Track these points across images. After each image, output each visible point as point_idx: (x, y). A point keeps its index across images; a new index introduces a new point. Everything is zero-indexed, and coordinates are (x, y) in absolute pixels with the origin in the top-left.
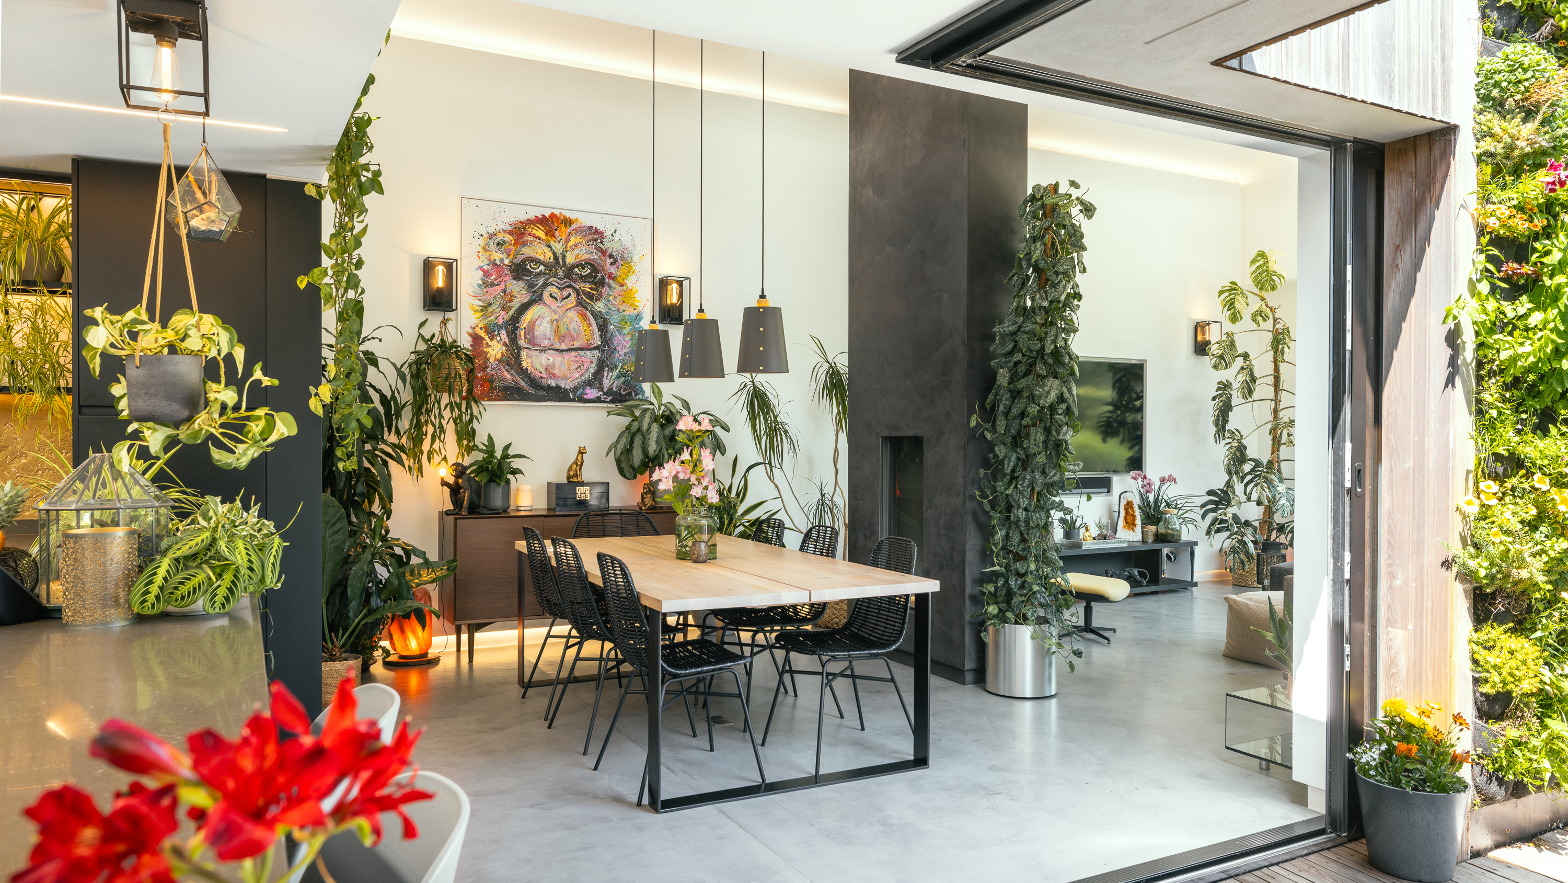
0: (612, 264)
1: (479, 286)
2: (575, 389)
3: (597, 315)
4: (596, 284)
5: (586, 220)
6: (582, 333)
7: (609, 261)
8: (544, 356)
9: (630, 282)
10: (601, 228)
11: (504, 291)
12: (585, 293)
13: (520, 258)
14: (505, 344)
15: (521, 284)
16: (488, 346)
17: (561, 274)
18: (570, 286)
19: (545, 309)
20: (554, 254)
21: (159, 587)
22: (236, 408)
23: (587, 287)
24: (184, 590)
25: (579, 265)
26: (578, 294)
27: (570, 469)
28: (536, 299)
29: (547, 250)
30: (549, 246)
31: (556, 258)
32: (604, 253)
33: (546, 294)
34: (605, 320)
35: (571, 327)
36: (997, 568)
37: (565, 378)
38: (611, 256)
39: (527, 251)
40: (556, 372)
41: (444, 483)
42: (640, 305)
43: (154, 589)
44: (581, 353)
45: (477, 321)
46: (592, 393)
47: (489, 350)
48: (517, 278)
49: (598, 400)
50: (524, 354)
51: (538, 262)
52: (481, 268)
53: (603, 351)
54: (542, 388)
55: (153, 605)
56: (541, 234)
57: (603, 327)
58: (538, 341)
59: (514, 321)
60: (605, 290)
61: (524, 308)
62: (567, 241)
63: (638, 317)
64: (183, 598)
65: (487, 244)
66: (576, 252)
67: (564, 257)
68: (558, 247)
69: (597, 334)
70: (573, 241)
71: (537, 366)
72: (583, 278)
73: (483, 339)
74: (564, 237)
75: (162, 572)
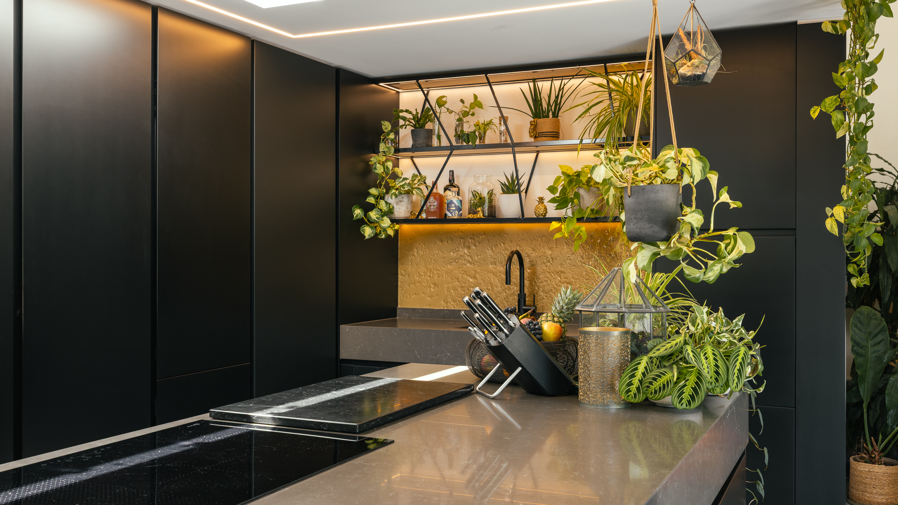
21: (639, 380)
24: (656, 385)
43: (636, 381)
55: (635, 395)
64: (656, 392)
75: (641, 368)
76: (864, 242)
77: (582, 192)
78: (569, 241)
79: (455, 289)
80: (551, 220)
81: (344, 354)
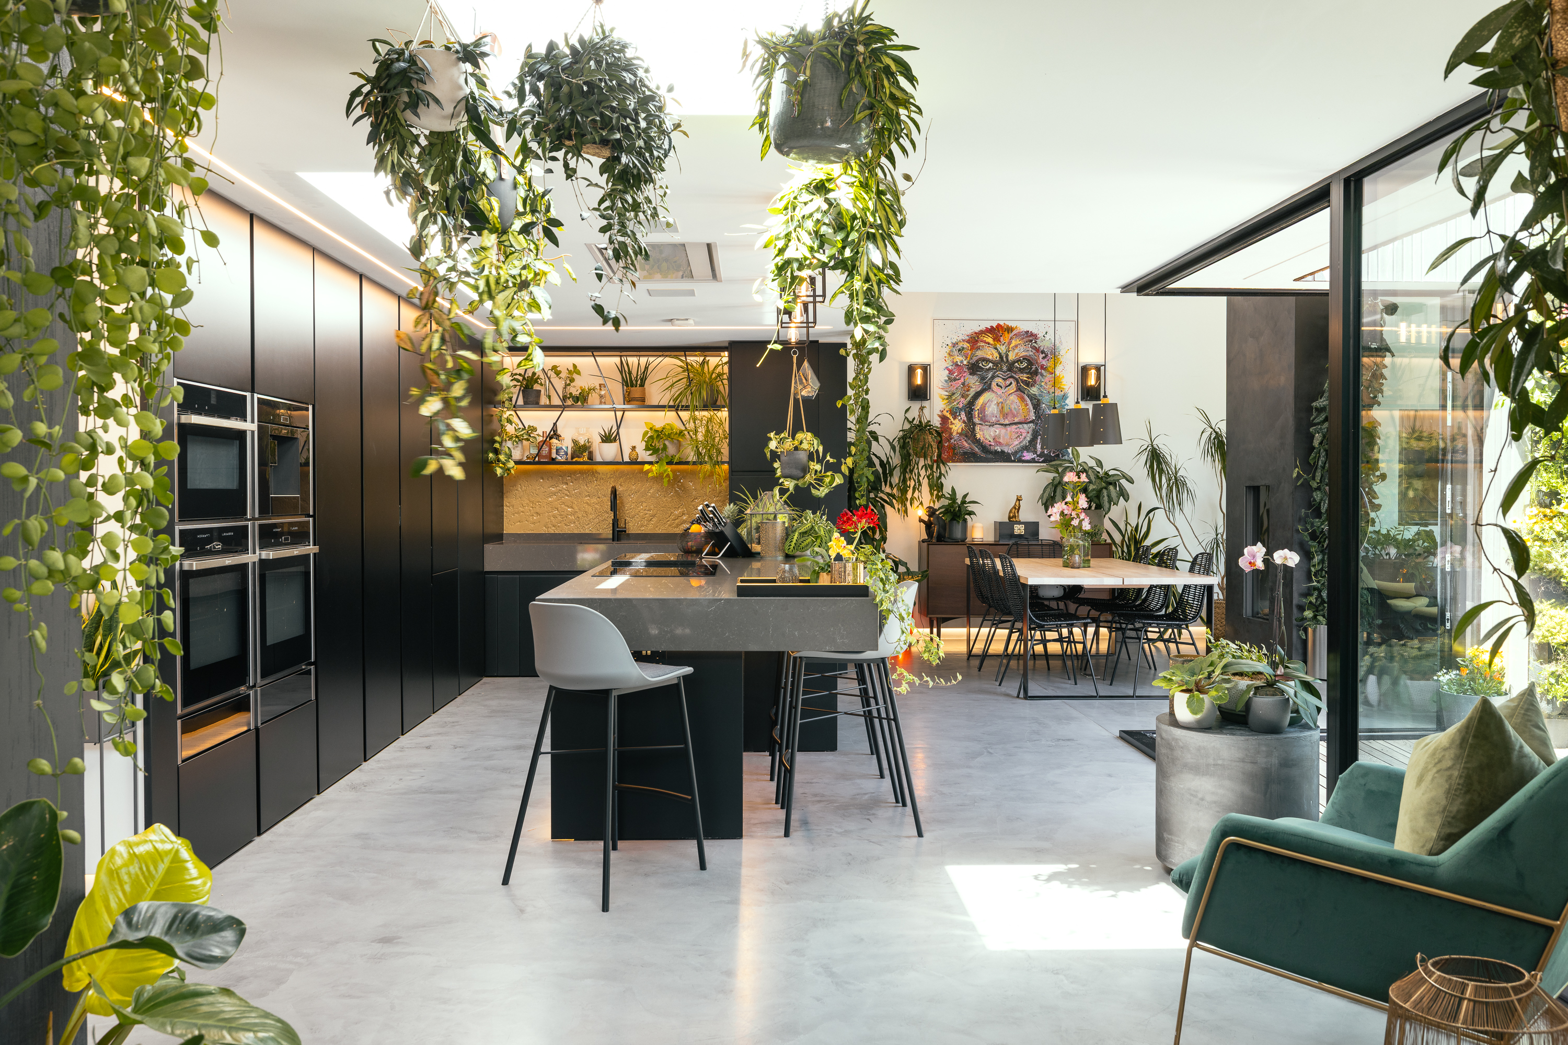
0: (1044, 358)
1: (946, 381)
2: (1015, 453)
3: (1032, 397)
4: (1031, 374)
5: (1024, 327)
6: (1021, 411)
7: (1041, 356)
8: (992, 429)
9: (1058, 371)
10: (1035, 332)
11: (963, 384)
12: (1023, 381)
13: (975, 359)
14: (964, 422)
15: (976, 378)
16: (952, 424)
17: (1005, 368)
18: (1012, 377)
19: (993, 395)
20: (1000, 354)
21: (795, 543)
22: (821, 472)
23: (1024, 377)
24: (803, 545)
25: (1018, 361)
26: (1018, 382)
27: (1011, 512)
28: (987, 388)
29: (994, 351)
30: (996, 349)
31: (1001, 357)
32: (1037, 350)
33: (994, 384)
34: (1038, 400)
35: (1013, 407)
36: (1315, 583)
37: (1008, 445)
38: (1043, 352)
39: (980, 354)
40: (1001, 441)
41: (921, 520)
42: (1066, 388)
43: (793, 544)
44: (1020, 426)
45: (944, 406)
46: (1028, 456)
47: (953, 426)
48: (973, 373)
49: (1033, 461)
50: (977, 428)
51: (988, 361)
52: (947, 368)
53: (1037, 424)
54: (991, 452)
55: (792, 551)
56: (990, 340)
57: (1037, 406)
58: (988, 418)
59: (971, 404)
60: (1038, 378)
61: (978, 395)
62: (1010, 343)
63: (1065, 397)
65: (951, 351)
66: (1016, 351)
67: (1007, 356)
68: (1003, 349)
69: (1032, 411)
70: (1014, 343)
71: (987, 437)
72: (1021, 370)
73: (948, 419)
74: (1007, 341)
75: (795, 538)
76: (865, 479)
77: (667, 443)
78: (659, 478)
79: (555, 517)
80: (643, 463)
81: (487, 568)
